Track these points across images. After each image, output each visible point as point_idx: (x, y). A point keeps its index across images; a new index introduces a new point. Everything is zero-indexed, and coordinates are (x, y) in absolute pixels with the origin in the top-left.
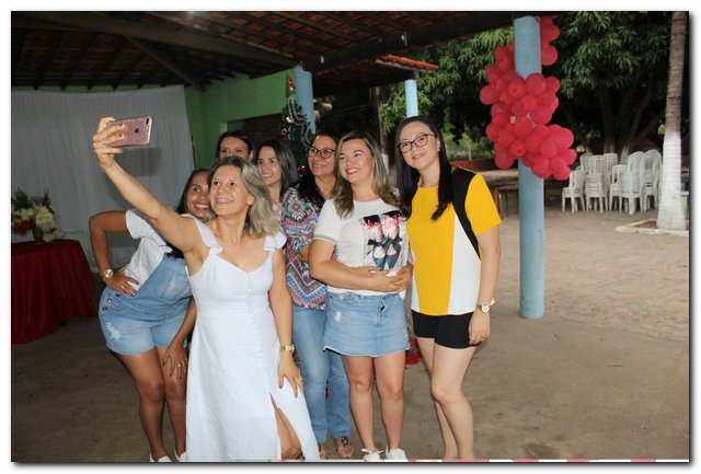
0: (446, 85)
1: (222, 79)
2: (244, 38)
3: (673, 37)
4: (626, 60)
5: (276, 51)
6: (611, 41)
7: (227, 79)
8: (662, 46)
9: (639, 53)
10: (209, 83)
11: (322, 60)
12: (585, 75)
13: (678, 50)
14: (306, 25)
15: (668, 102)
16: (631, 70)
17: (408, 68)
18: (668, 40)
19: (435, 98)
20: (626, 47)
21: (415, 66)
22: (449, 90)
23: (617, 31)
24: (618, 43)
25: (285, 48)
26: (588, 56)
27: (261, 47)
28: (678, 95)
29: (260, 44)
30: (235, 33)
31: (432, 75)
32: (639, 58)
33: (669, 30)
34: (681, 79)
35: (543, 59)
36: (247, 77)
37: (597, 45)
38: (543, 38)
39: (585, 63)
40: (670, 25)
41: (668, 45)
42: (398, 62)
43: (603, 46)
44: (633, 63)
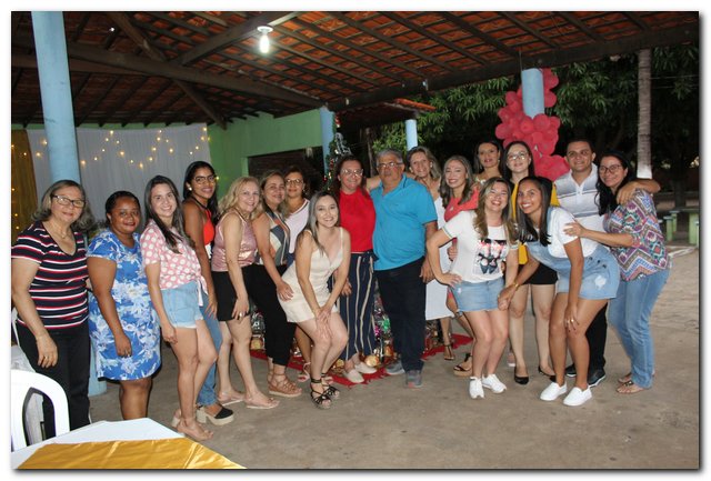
0: (437, 124)
1: (245, 118)
2: (279, 82)
3: (640, 83)
4: (601, 101)
5: (306, 94)
6: (587, 84)
7: (249, 117)
8: (630, 90)
9: (611, 96)
10: (231, 122)
11: (348, 102)
12: (565, 115)
13: (645, 94)
14: (340, 72)
15: (639, 140)
16: (605, 110)
17: (409, 109)
18: (636, 84)
19: (426, 136)
20: (600, 90)
21: (416, 107)
22: (440, 129)
23: (592, 76)
24: (593, 86)
25: (314, 91)
26: (567, 98)
27: (293, 89)
28: (647, 133)
29: (292, 87)
30: (274, 78)
31: (423, 115)
32: (612, 100)
33: (637, 76)
34: (649, 120)
35: (546, 103)
36: (272, 116)
37: (576, 88)
38: (545, 85)
39: (564, 104)
40: (637, 71)
41: (637, 89)
42: (400, 103)
43: (580, 89)
44: (607, 106)
